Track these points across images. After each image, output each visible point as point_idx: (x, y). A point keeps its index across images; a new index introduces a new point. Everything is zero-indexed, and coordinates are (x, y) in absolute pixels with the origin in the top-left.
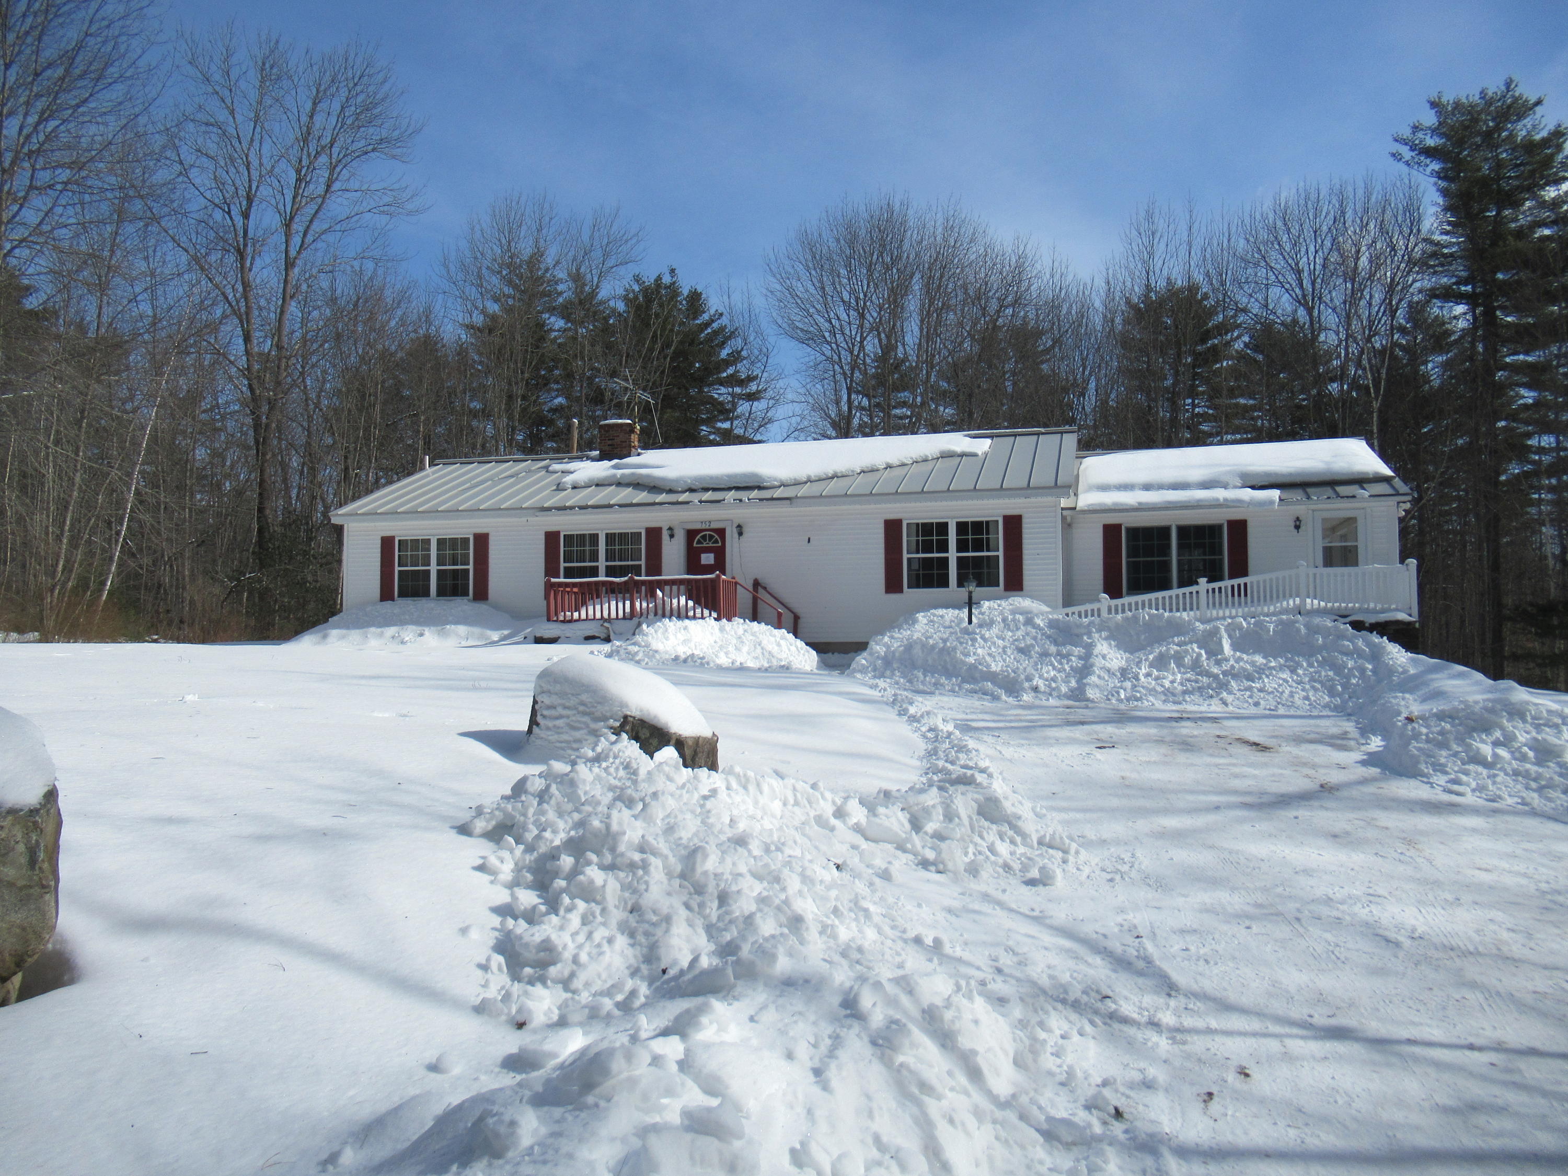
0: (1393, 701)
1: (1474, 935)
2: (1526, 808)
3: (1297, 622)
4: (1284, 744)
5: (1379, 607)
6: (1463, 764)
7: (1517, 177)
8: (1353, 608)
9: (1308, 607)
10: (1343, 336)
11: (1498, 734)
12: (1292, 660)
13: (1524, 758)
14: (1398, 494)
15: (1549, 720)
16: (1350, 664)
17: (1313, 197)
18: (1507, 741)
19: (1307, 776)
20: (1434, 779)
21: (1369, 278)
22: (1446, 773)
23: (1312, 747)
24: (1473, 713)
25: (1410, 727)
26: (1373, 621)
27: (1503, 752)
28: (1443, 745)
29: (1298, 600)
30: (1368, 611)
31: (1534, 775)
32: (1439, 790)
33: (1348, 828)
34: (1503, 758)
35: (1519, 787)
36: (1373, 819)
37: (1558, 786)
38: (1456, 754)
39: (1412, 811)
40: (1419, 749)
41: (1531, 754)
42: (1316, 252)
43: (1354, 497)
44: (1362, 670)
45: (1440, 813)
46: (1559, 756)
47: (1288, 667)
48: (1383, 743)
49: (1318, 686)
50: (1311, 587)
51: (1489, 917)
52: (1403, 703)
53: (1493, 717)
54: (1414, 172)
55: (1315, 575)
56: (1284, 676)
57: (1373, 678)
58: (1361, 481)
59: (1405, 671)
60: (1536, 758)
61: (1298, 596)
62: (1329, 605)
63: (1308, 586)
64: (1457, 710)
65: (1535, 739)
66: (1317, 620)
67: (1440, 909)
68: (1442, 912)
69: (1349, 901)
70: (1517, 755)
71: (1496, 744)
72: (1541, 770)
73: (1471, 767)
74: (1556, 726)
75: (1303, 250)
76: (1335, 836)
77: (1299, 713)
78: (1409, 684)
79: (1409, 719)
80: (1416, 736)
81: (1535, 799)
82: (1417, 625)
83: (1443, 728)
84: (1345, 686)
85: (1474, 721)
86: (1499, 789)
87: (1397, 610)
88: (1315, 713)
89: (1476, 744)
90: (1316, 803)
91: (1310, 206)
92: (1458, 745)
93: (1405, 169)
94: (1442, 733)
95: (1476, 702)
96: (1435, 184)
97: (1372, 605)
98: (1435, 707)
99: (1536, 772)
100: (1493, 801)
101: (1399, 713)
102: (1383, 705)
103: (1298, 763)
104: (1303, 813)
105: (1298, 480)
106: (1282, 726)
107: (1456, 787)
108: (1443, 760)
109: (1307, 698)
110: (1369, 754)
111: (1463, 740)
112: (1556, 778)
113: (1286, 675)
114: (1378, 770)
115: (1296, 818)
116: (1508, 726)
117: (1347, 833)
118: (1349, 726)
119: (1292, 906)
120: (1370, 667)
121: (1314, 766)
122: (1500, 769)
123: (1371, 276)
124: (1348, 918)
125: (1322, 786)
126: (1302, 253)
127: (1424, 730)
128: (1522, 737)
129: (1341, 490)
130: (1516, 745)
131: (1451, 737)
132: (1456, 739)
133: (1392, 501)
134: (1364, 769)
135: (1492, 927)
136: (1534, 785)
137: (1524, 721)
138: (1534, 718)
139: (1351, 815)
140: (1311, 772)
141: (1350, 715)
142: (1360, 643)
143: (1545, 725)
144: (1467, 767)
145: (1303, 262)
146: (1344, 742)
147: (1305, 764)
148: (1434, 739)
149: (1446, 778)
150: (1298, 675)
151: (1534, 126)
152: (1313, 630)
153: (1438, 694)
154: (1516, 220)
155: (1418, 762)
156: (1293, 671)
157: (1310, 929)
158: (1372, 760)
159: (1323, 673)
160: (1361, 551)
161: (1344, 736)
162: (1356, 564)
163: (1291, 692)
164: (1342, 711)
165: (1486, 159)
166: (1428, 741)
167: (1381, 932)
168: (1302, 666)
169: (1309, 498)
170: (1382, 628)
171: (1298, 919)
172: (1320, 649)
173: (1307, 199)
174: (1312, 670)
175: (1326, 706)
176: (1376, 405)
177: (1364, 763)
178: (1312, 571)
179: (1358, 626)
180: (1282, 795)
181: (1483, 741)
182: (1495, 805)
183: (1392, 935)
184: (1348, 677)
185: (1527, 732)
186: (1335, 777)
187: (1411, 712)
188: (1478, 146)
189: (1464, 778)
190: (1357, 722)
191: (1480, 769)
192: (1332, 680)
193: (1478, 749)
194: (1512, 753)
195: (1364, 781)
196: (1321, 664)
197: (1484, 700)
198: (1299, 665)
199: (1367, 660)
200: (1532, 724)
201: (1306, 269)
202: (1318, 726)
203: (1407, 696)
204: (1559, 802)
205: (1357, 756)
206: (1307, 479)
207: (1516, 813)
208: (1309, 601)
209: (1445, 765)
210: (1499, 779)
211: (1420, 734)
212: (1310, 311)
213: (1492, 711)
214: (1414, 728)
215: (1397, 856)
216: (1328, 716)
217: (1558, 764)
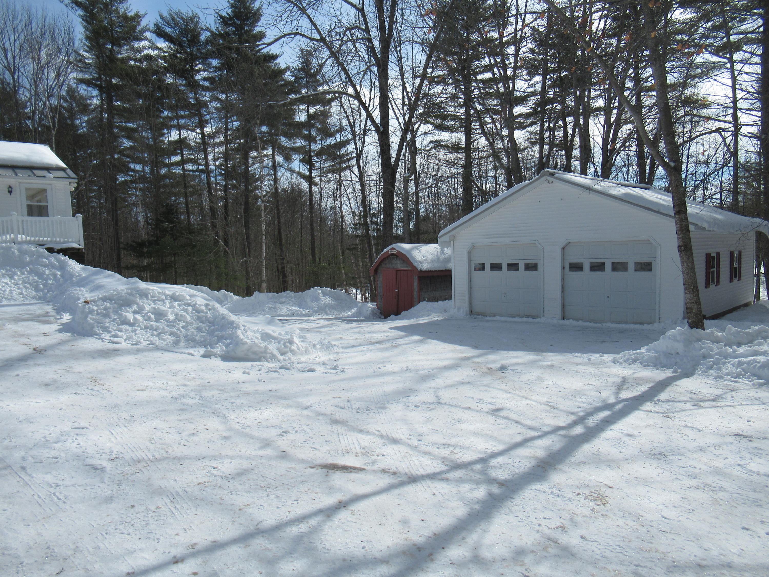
0: (74, 292)
1: (148, 444)
2: (153, 346)
3: (13, 248)
4: (7, 324)
5: (62, 240)
6: (118, 325)
7: (120, 32)
8: (47, 241)
9: (19, 239)
10: (33, 93)
11: (135, 307)
12: (10, 270)
13: (149, 319)
14: (70, 178)
15: (159, 297)
16: (47, 272)
17: (12, 7)
18: (140, 311)
19: (24, 344)
20: (103, 336)
21: (47, 64)
22: (110, 332)
23: (26, 323)
24: (121, 296)
25: (87, 307)
26: (59, 248)
27: (138, 317)
28: (106, 316)
29: (12, 236)
30: (55, 242)
31: (155, 328)
32: (106, 342)
33: (55, 377)
34: (139, 320)
35: (148, 335)
36: (70, 367)
37: (167, 332)
38: (114, 320)
39: (93, 358)
40: (93, 319)
41: (153, 316)
42: (15, 40)
43: (44, 177)
44: (55, 276)
45: (109, 357)
46: (166, 316)
47: (8, 275)
48: (71, 317)
49: (28, 286)
50: (21, 227)
51: (154, 425)
52: (80, 293)
53: (131, 298)
54: (70, 12)
55: (23, 221)
56: (5, 281)
57: (61, 279)
58: (48, 168)
59: (80, 275)
60: (155, 318)
61: (12, 233)
62: (33, 239)
63: (18, 227)
64: (112, 295)
65: (154, 308)
66: (25, 247)
67: (123, 427)
68: (125, 429)
69: (62, 438)
70: (146, 317)
71: (135, 312)
72: (158, 324)
73: (123, 327)
74: (163, 300)
75: (7, 37)
76: (47, 385)
77: (16, 303)
78: (82, 282)
79: (87, 302)
80: (91, 312)
81: (156, 340)
82: (84, 250)
83: (106, 306)
84: (45, 285)
85: (122, 300)
86: (139, 337)
87: (72, 242)
88: (27, 302)
89: (124, 314)
90: (31, 362)
91: (10, 13)
92: (115, 315)
93: (65, 9)
94: (105, 309)
95: (123, 290)
96: (81, 22)
97: (58, 239)
98: (100, 294)
99: (156, 326)
100: (136, 344)
101: (79, 299)
102: (69, 294)
103: (18, 335)
104: (23, 371)
105: (9, 163)
106: (5, 312)
107: (116, 340)
108: (107, 325)
109: (21, 293)
110: (63, 324)
111: (117, 312)
112: (166, 328)
113: (7, 280)
114: (70, 334)
115: (18, 376)
116: (140, 302)
117: (55, 381)
118: (49, 308)
119: (18, 455)
120: (59, 273)
121: (28, 336)
122: (138, 326)
123: (48, 63)
124: (63, 455)
125: (35, 349)
126: (6, 39)
127: (95, 308)
128: (147, 308)
129: (37, 172)
130: (145, 312)
131: (111, 310)
132: (113, 311)
133: (67, 182)
134: (61, 334)
135: (158, 434)
136: (155, 333)
137: (148, 299)
138: (152, 297)
139: (56, 367)
140: (26, 340)
141: (49, 302)
142: (53, 260)
143: (157, 300)
144: (120, 327)
145: (7, 45)
146: (47, 319)
147: (22, 336)
148: (101, 313)
149: (110, 335)
150: (15, 280)
151: (127, 8)
152: (23, 253)
153: (99, 287)
154: (120, 53)
155: (93, 327)
156: (11, 277)
157: (34, 475)
158: (65, 328)
159: (31, 278)
160: (50, 208)
161: (47, 314)
162: (48, 216)
163: (11, 290)
164: (44, 299)
165: (106, 18)
166: (98, 314)
167: (90, 461)
168: (17, 274)
169: (16, 175)
170: (65, 252)
171: (23, 468)
172: (28, 264)
173: (8, 7)
174: (24, 276)
175: (34, 297)
176: (54, 133)
177: (60, 331)
178: (20, 218)
179: (50, 250)
180: (7, 360)
181: (128, 312)
182: (137, 346)
183: (96, 462)
184: (46, 280)
185: (149, 305)
186: (43, 342)
187: (86, 298)
188: (102, 10)
189: (120, 333)
190: (54, 306)
191: (128, 327)
192: (37, 282)
193: (126, 316)
194: (143, 316)
195: (62, 343)
196: (29, 273)
197: (127, 289)
198: (15, 273)
199: (57, 269)
200: (151, 300)
201: (9, 49)
202: (29, 310)
203: (82, 289)
204: (168, 341)
205: (55, 327)
206: (15, 164)
207: (149, 350)
208: (19, 236)
209: (108, 327)
210: (138, 332)
211: (93, 310)
212: (13, 74)
213: (131, 294)
214: (89, 308)
215: (89, 392)
216: (36, 304)
217: (165, 320)
